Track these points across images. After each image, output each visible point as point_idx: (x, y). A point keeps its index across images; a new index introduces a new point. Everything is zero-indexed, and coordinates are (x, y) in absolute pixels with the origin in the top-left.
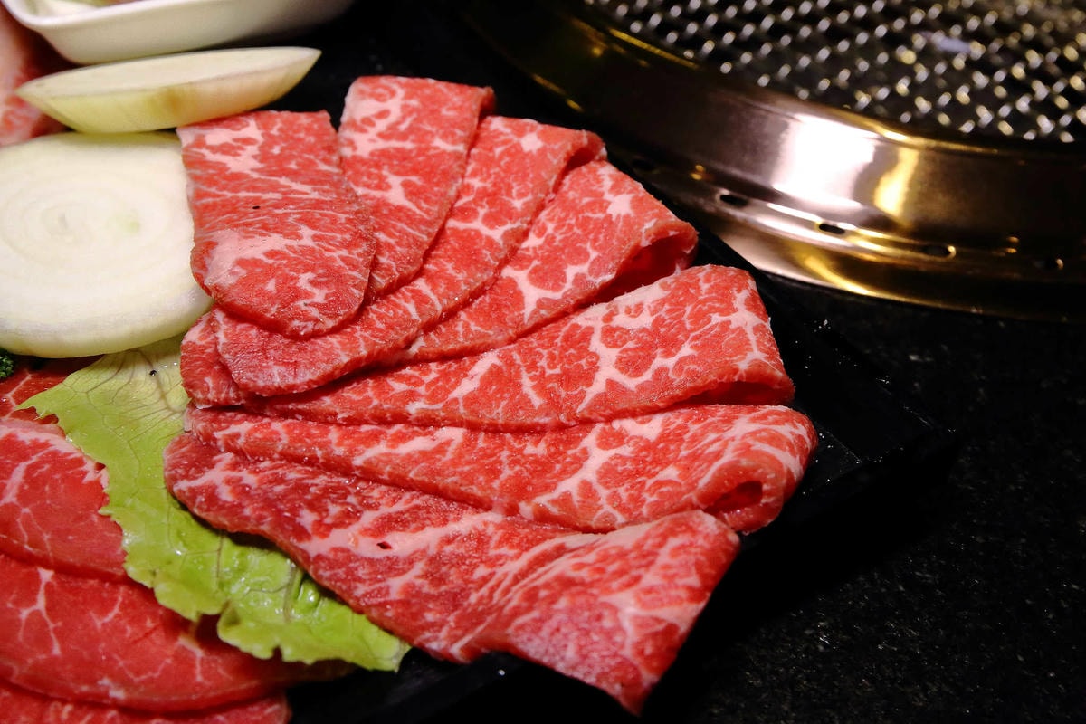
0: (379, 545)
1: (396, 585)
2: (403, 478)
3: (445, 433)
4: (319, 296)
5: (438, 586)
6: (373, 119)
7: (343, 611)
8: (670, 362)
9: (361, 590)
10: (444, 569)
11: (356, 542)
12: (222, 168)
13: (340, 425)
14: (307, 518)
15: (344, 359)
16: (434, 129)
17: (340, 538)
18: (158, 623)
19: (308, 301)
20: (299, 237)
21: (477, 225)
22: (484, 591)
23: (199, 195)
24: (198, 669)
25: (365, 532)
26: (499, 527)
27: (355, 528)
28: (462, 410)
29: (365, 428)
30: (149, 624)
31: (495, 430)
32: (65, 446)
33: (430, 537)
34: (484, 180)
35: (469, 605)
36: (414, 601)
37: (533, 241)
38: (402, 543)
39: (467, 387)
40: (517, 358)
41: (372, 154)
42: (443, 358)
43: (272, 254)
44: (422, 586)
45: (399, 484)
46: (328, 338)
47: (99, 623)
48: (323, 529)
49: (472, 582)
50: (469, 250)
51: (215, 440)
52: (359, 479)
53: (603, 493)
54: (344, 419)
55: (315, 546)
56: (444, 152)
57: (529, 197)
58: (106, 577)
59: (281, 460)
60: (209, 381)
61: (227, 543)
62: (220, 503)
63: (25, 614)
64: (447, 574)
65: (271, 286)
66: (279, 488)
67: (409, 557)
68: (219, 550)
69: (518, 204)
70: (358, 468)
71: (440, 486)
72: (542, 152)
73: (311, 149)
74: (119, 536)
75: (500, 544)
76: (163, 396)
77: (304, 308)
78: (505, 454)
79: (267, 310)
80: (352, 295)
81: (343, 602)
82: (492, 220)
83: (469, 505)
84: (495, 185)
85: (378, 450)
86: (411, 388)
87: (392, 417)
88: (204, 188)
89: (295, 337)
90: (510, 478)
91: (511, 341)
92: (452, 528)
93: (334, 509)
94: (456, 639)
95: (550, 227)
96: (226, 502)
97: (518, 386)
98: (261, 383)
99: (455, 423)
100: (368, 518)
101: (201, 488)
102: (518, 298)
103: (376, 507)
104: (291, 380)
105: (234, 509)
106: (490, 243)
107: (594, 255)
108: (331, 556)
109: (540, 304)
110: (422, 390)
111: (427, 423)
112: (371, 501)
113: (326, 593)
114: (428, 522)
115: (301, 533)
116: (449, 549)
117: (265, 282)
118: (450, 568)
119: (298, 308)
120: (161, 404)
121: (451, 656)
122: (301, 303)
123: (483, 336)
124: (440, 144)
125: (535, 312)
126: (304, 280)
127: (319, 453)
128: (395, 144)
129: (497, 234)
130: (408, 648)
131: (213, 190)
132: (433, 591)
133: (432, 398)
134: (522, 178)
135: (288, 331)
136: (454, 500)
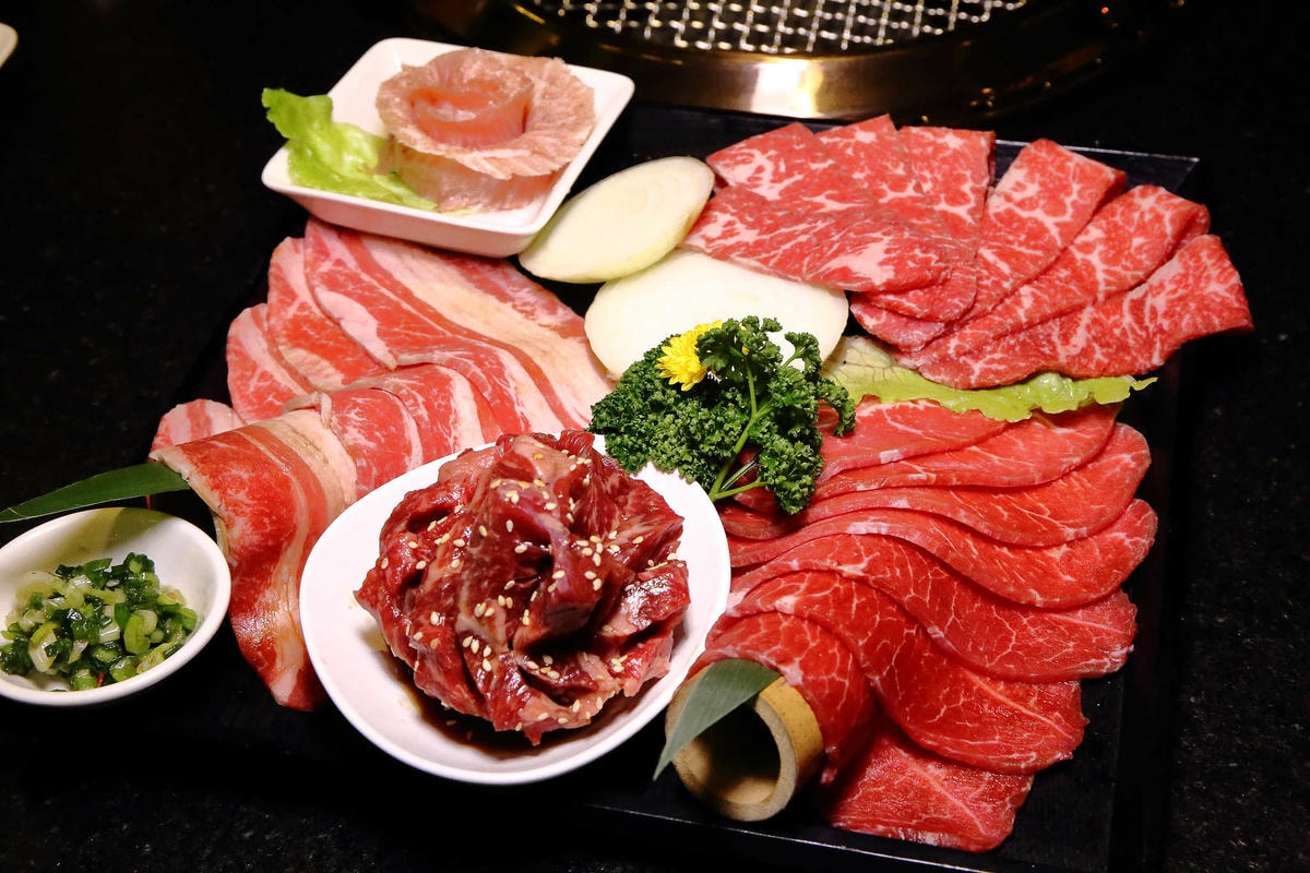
0: (1073, 346)
1: (1099, 357)
5: (1112, 347)
6: (757, 175)
7: (1093, 380)
8: (1074, 196)
10: (1104, 340)
16: (803, 160)
21: (891, 195)
25: (1063, 345)
33: (1081, 332)
34: (862, 171)
36: (1113, 358)
37: (928, 187)
38: (1078, 341)
41: (781, 194)
44: (1107, 351)
49: (1121, 337)
52: (1032, 328)
53: (1118, 269)
56: (825, 170)
59: (994, 341)
64: (1108, 341)
67: (1087, 344)
69: (900, 172)
70: (1025, 323)
75: (1107, 317)
76: (871, 367)
77: (935, 265)
81: (1088, 377)
82: (897, 187)
83: (1075, 311)
84: (872, 169)
92: (1083, 324)
94: (1150, 358)
97: (1020, 254)
99: (1023, 285)
100: (1055, 339)
102: (959, 218)
103: (1051, 335)
107: (968, 173)
109: (970, 214)
112: (1047, 333)
113: (1075, 379)
114: (1073, 328)
116: (1094, 332)
118: (1105, 338)
120: (879, 370)
121: (1155, 366)
122: (932, 264)
124: (817, 166)
125: (973, 218)
127: (1004, 328)
128: (788, 182)
129: (909, 192)
132: (1113, 350)
134: (885, 157)
135: (940, 281)
136: (1070, 313)
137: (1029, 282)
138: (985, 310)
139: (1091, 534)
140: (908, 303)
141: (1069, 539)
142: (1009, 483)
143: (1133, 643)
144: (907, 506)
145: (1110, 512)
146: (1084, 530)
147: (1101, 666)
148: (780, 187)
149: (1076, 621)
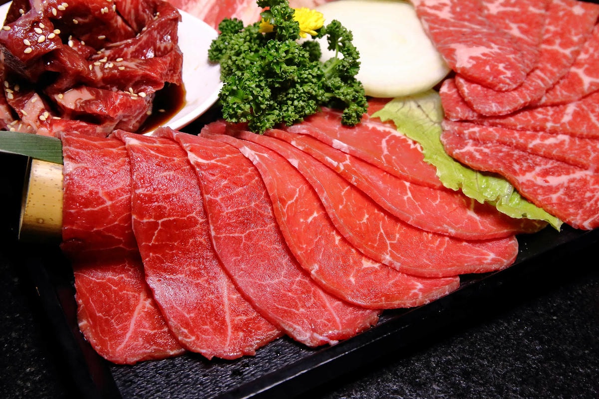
0: (544, 180)
1: (554, 197)
2: (549, 154)
3: (561, 137)
4: (509, 74)
5: (571, 199)
7: (532, 206)
9: (540, 198)
10: (572, 192)
11: (535, 179)
12: (437, 17)
13: (517, 131)
14: (516, 167)
15: (522, 101)
16: (528, 3)
17: (529, 176)
18: (458, 206)
19: (505, 76)
20: (492, 48)
21: (556, 47)
22: (592, 202)
23: (431, 28)
24: (480, 224)
25: (538, 175)
26: (592, 177)
27: (533, 173)
28: (568, 127)
29: (528, 132)
30: (454, 206)
31: (581, 138)
32: (398, 133)
33: (564, 179)
34: (555, 27)
35: (587, 207)
36: (563, 204)
37: (583, 56)
38: (553, 181)
39: (567, 118)
40: (585, 107)
41: (499, 13)
42: (553, 105)
43: (484, 55)
44: (565, 198)
45: (547, 157)
46: (513, 92)
47: (434, 204)
48: (523, 172)
49: (585, 198)
50: (555, 59)
51: (464, 134)
52: (529, 153)
54: (520, 128)
55: (521, 179)
56: (535, 13)
57: (581, 36)
58: (431, 187)
59: (497, 143)
60: (458, 109)
61: (479, 175)
62: (477, 159)
63: (405, 198)
64: (574, 195)
65: (488, 68)
66: (501, 154)
67: (557, 186)
68: (476, 179)
69: (575, 39)
70: (530, 148)
71: (567, 158)
72: (585, 15)
73: (472, 10)
74: (434, 171)
75: (594, 184)
76: (427, 116)
77: (503, 79)
78: (589, 147)
79: (488, 79)
80: (522, 74)
81: (532, 203)
82: (564, 45)
83: (578, 167)
84: (562, 29)
85: (537, 142)
86: (545, 117)
87: (540, 128)
88: (433, 25)
89: (500, 91)
90: (595, 157)
91: (580, 100)
92: (572, 176)
93: (525, 165)
94: (585, 220)
95: (591, 50)
96: (479, 159)
97: (589, 119)
98: (487, 110)
99: (565, 133)
100: (538, 169)
101: (465, 152)
102: (580, 82)
103: (540, 165)
104: (501, 109)
105: (484, 162)
106: (565, 56)
108: (527, 183)
109: (592, 84)
110: (549, 118)
111: (554, 132)
112: (537, 163)
113: (523, 198)
114: (562, 173)
115: (515, 172)
116: (572, 184)
117: (485, 66)
118: (575, 192)
119: (501, 79)
120: (428, 119)
121: (583, 227)
122: (502, 77)
123: (569, 97)
124: (532, 9)
125: (589, 88)
126: (501, 67)
127: (514, 141)
128: (509, 9)
129: (567, 52)
130: (562, 223)
131: (436, 26)
132: (570, 201)
133: (555, 121)
134: (576, 27)
135: (497, 89)
136: (571, 165)
137: (572, 135)
138: (515, 126)
139: (402, 271)
140: (466, 88)
141: (383, 262)
142: (390, 209)
143: (340, 341)
144: (296, 166)
145: (430, 270)
146: (398, 265)
147: (300, 333)
148: (502, 9)
149: (328, 304)
